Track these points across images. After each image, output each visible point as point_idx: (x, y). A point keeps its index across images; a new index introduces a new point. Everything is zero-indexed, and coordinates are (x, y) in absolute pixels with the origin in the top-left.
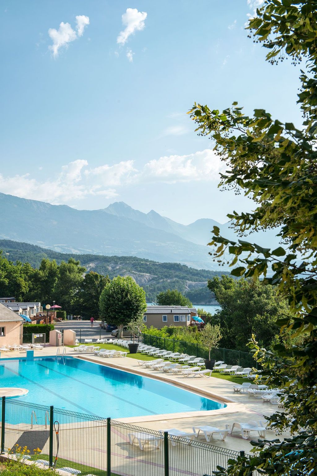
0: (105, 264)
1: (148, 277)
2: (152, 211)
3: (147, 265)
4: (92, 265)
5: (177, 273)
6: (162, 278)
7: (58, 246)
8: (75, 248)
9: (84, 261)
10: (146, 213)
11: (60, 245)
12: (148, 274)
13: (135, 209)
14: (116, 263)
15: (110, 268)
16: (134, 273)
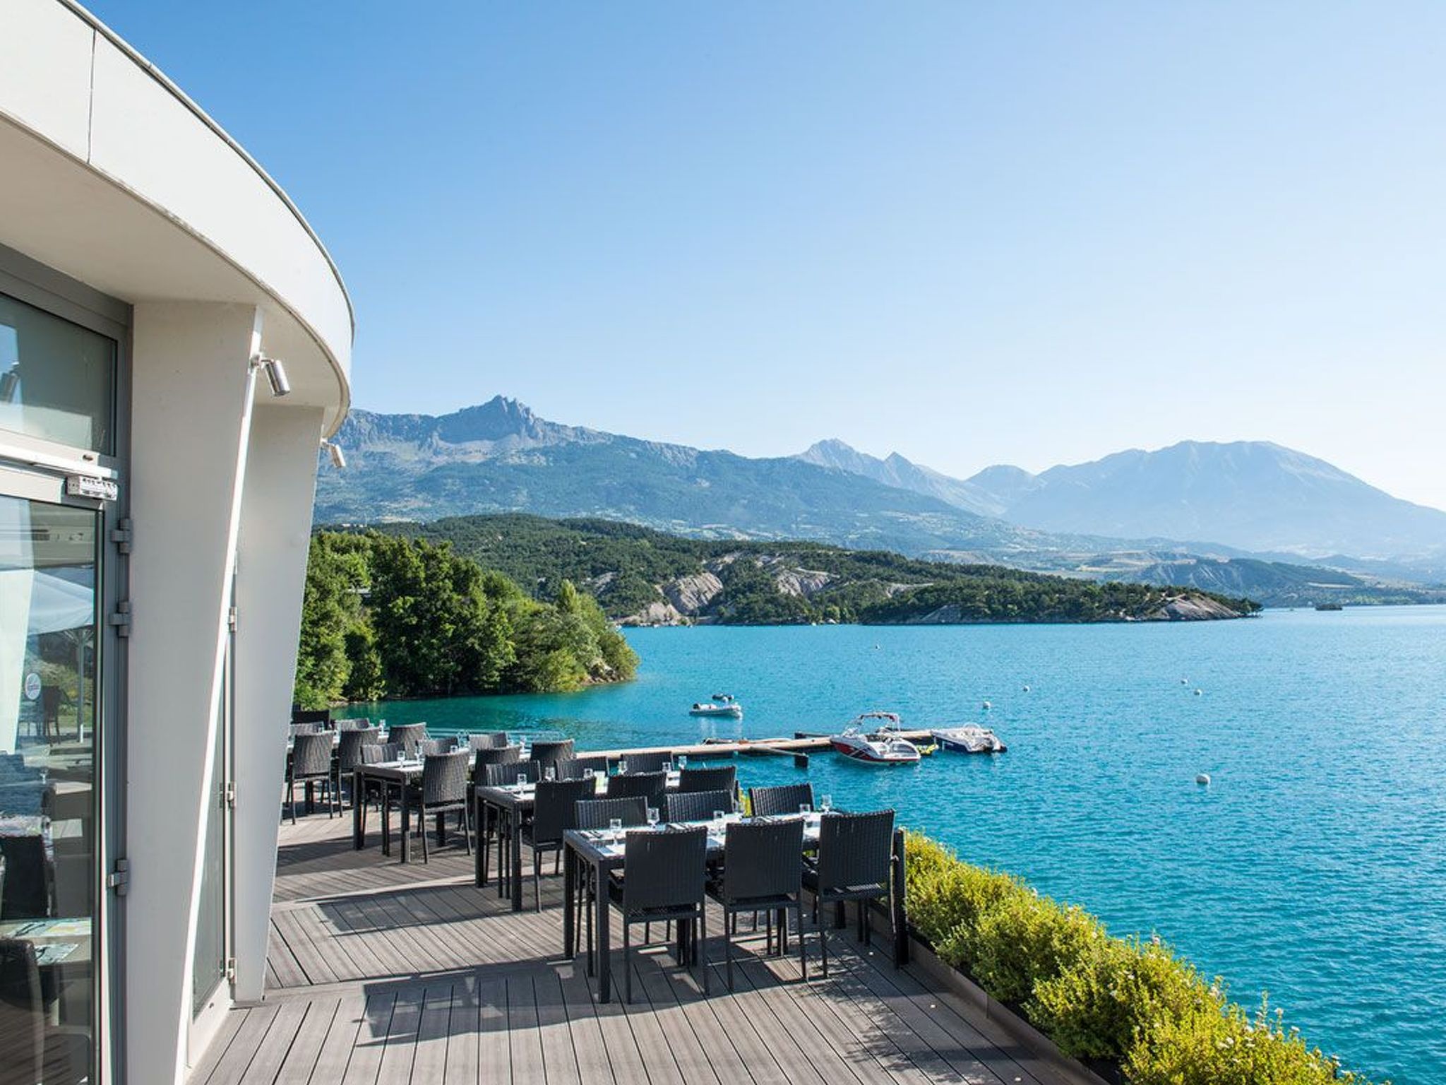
0: (751, 557)
1: (822, 579)
2: (894, 454)
3: (828, 556)
4: (728, 559)
5: (881, 570)
6: (847, 579)
7: (711, 529)
8: (741, 531)
9: (716, 552)
10: (883, 459)
11: (714, 526)
12: (825, 574)
13: (862, 452)
14: (772, 555)
15: (759, 564)
16: (798, 572)
